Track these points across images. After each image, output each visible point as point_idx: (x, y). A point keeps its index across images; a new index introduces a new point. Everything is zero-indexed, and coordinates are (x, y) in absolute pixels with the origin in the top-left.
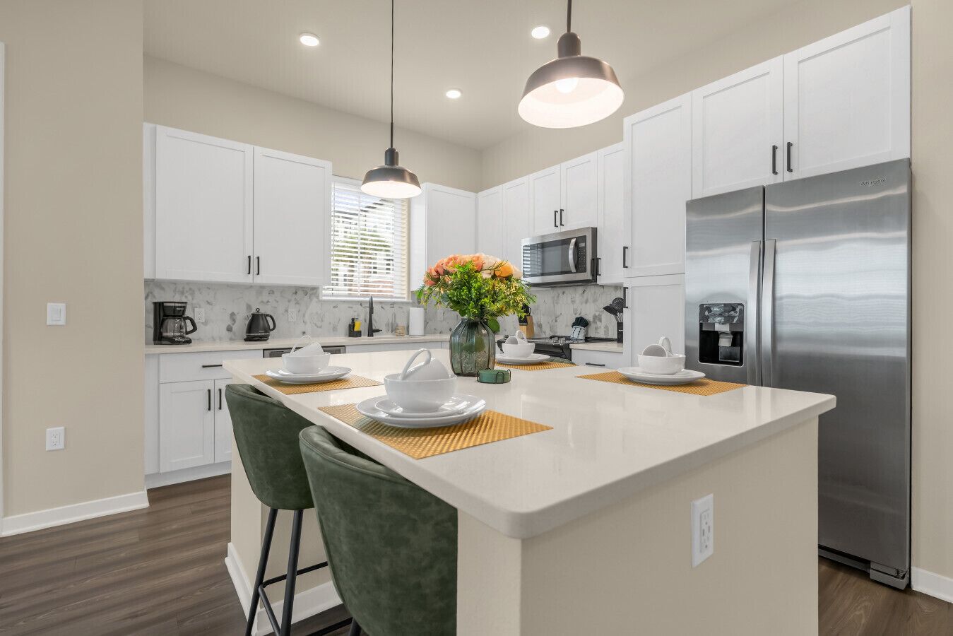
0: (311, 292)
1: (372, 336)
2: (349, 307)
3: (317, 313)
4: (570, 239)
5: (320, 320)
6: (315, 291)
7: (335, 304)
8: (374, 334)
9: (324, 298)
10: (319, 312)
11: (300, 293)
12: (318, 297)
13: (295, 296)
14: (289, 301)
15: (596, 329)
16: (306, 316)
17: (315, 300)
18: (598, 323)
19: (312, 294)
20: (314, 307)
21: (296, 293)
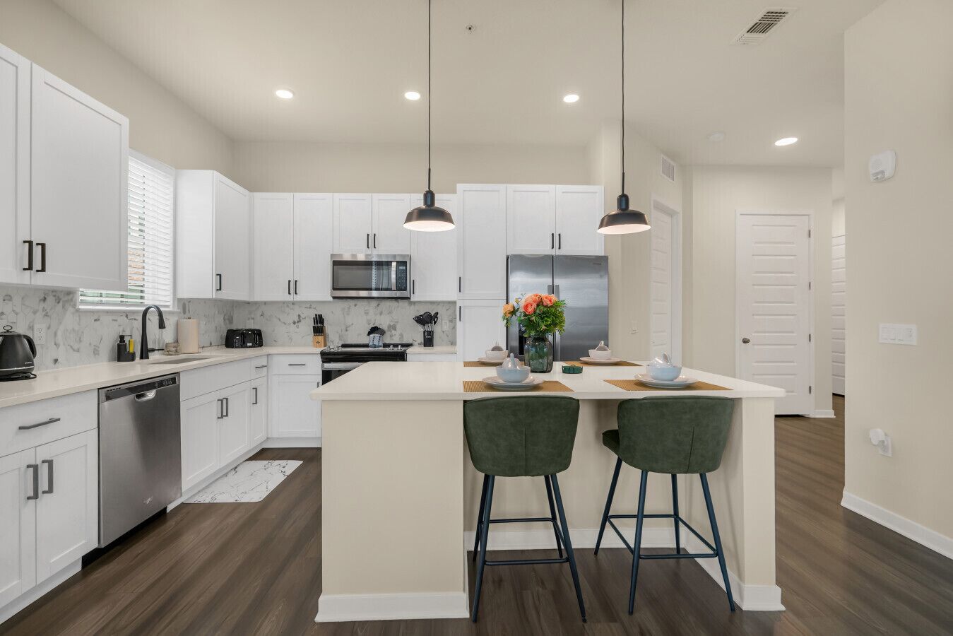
0: (66, 299)
1: (147, 357)
2: (113, 320)
3: (73, 330)
4: (391, 262)
5: (78, 339)
6: (71, 296)
7: (97, 316)
8: (150, 354)
9: (82, 307)
10: (76, 329)
11: (51, 299)
12: (74, 306)
13: (42, 305)
14: (35, 313)
15: (391, 336)
16: (59, 333)
17: (71, 310)
18: (393, 331)
19: (67, 301)
20: (69, 321)
21: (45, 299)
